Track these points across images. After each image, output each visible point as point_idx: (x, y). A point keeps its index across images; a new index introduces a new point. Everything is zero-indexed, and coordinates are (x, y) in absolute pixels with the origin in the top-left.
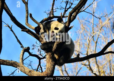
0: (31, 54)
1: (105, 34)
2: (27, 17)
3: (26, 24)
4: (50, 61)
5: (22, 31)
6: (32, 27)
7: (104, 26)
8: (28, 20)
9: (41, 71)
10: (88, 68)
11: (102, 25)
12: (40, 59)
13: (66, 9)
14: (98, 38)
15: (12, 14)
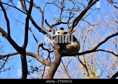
0: (43, 49)
1: (91, 35)
2: (43, 22)
3: (42, 27)
4: (58, 54)
5: (39, 31)
6: (46, 29)
7: (90, 30)
8: (43, 24)
9: (49, 61)
10: (77, 59)
11: (89, 29)
12: (49, 52)
13: (70, 18)
14: (86, 38)
15: (33, 19)
